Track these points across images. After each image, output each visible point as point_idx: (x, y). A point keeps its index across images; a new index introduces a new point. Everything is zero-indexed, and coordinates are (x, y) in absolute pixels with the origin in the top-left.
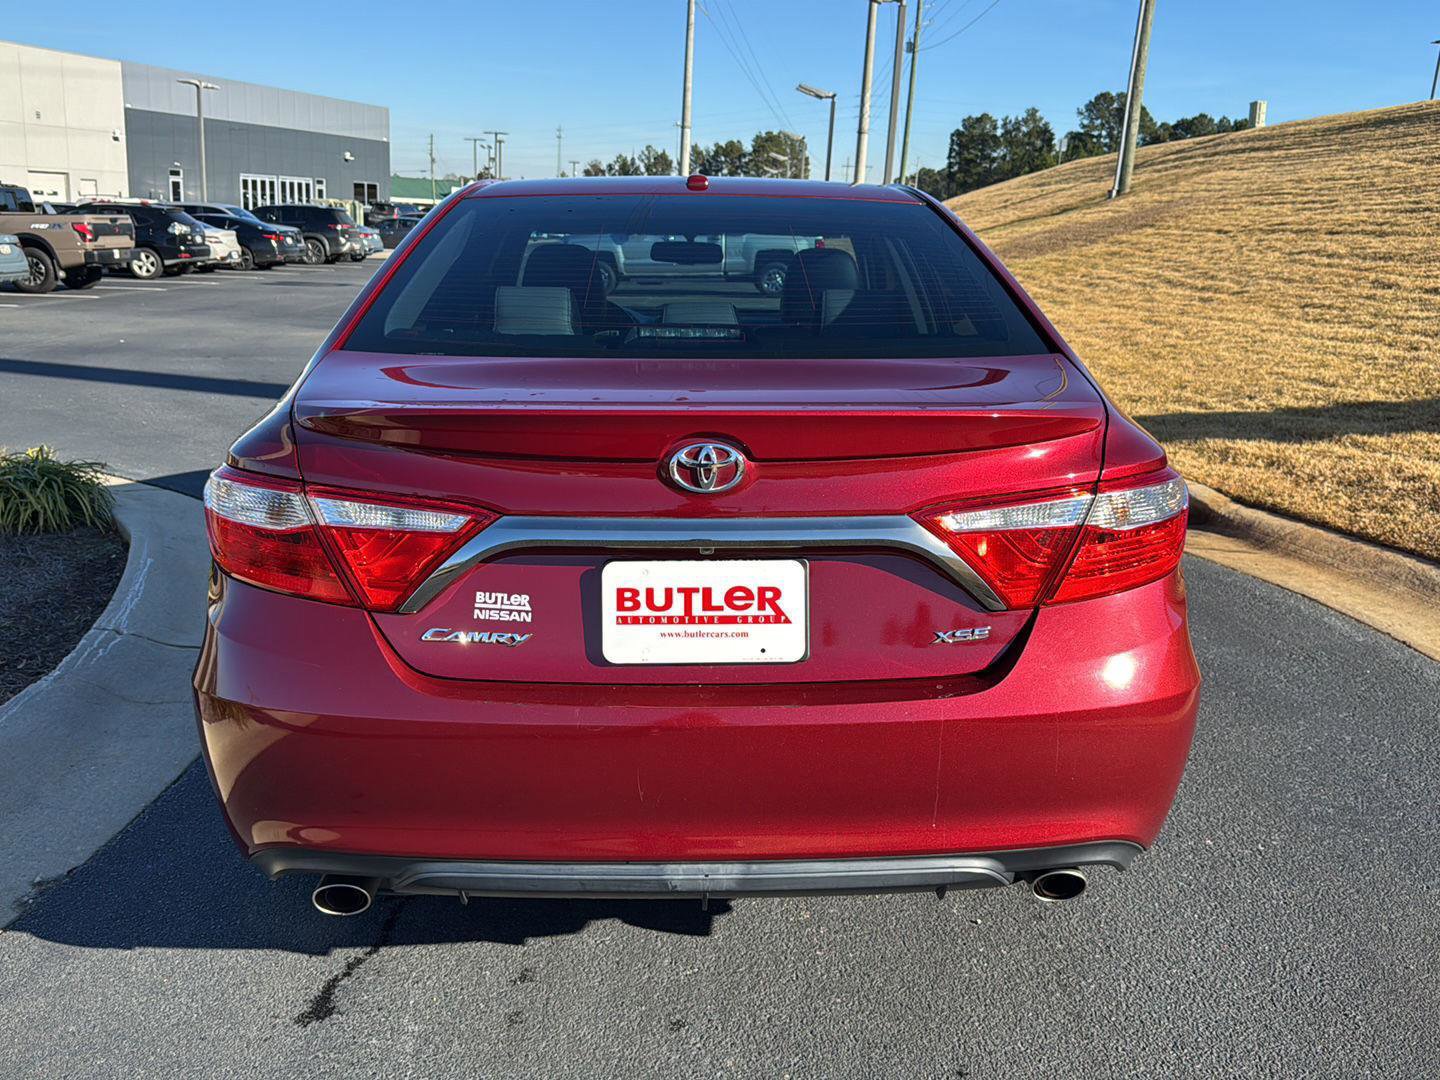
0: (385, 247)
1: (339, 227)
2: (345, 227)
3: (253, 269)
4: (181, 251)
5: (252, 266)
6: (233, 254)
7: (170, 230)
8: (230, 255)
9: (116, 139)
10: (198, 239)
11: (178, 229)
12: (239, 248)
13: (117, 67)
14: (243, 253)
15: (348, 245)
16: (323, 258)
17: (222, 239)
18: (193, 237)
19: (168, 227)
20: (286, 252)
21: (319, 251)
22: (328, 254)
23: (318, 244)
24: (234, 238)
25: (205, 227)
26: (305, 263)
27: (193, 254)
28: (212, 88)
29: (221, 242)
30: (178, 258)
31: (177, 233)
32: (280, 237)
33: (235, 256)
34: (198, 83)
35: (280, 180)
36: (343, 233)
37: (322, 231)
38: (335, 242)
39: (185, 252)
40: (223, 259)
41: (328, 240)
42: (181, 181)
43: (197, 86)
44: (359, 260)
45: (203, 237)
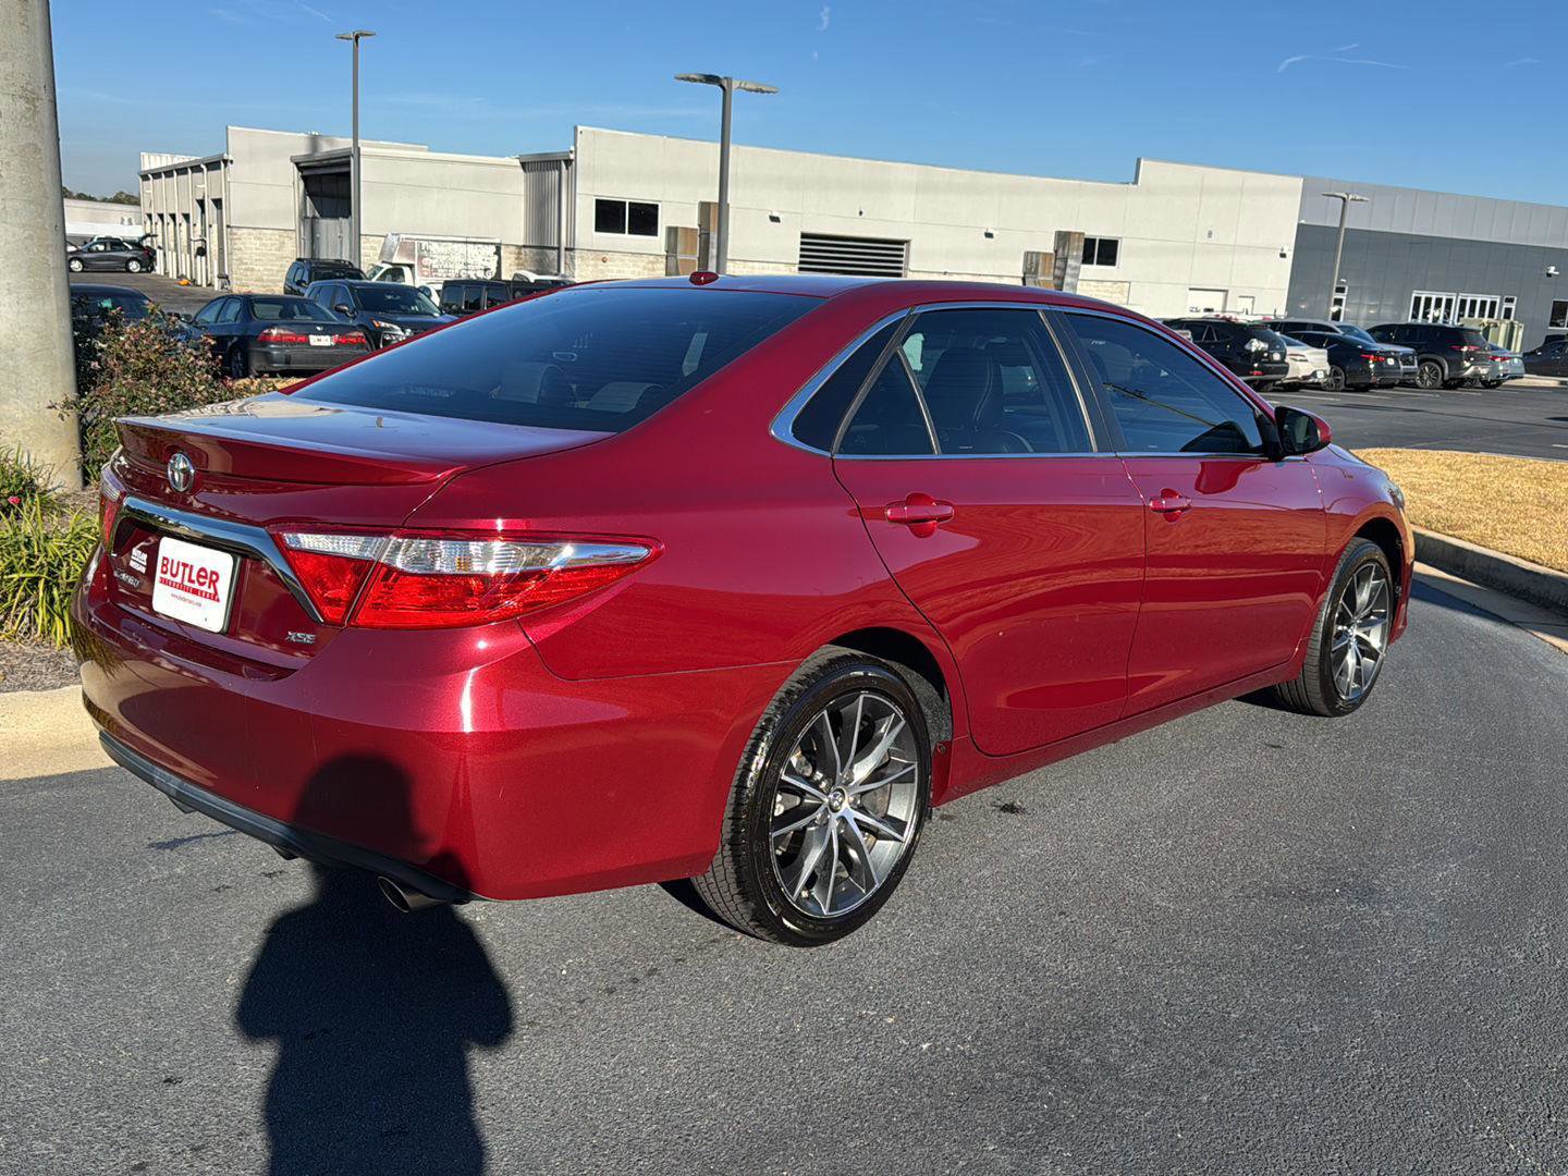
0: (1527, 372)
1: (1465, 349)
2: (1472, 349)
3: (1343, 391)
4: (1253, 369)
5: (1343, 387)
6: (1318, 373)
7: (1247, 347)
8: (1314, 374)
9: (1283, 256)
10: (1277, 357)
11: (1256, 345)
12: (1327, 367)
13: (1300, 181)
14: (1335, 373)
15: (1472, 369)
16: (1439, 382)
17: (1307, 357)
18: (1270, 355)
19: (1245, 344)
20: (1382, 374)
21: (1437, 374)
22: (1446, 378)
23: (1435, 365)
24: (1325, 357)
25: (1289, 344)
26: (1417, 387)
27: (1265, 371)
28: (1362, 200)
29: (1306, 361)
30: (1249, 375)
31: (1253, 349)
32: (1380, 357)
33: (1320, 375)
34: (1345, 196)
35: (1460, 298)
36: (1468, 356)
37: (1443, 352)
38: (1457, 366)
39: (1258, 369)
40: (1305, 378)
41: (1448, 361)
42: (1344, 298)
43: (1344, 199)
44: (1493, 387)
45: (1284, 356)
